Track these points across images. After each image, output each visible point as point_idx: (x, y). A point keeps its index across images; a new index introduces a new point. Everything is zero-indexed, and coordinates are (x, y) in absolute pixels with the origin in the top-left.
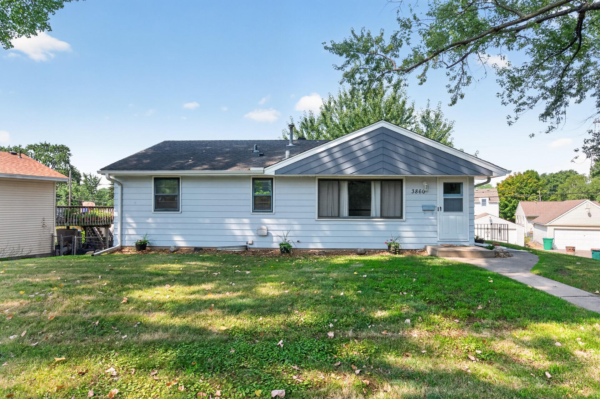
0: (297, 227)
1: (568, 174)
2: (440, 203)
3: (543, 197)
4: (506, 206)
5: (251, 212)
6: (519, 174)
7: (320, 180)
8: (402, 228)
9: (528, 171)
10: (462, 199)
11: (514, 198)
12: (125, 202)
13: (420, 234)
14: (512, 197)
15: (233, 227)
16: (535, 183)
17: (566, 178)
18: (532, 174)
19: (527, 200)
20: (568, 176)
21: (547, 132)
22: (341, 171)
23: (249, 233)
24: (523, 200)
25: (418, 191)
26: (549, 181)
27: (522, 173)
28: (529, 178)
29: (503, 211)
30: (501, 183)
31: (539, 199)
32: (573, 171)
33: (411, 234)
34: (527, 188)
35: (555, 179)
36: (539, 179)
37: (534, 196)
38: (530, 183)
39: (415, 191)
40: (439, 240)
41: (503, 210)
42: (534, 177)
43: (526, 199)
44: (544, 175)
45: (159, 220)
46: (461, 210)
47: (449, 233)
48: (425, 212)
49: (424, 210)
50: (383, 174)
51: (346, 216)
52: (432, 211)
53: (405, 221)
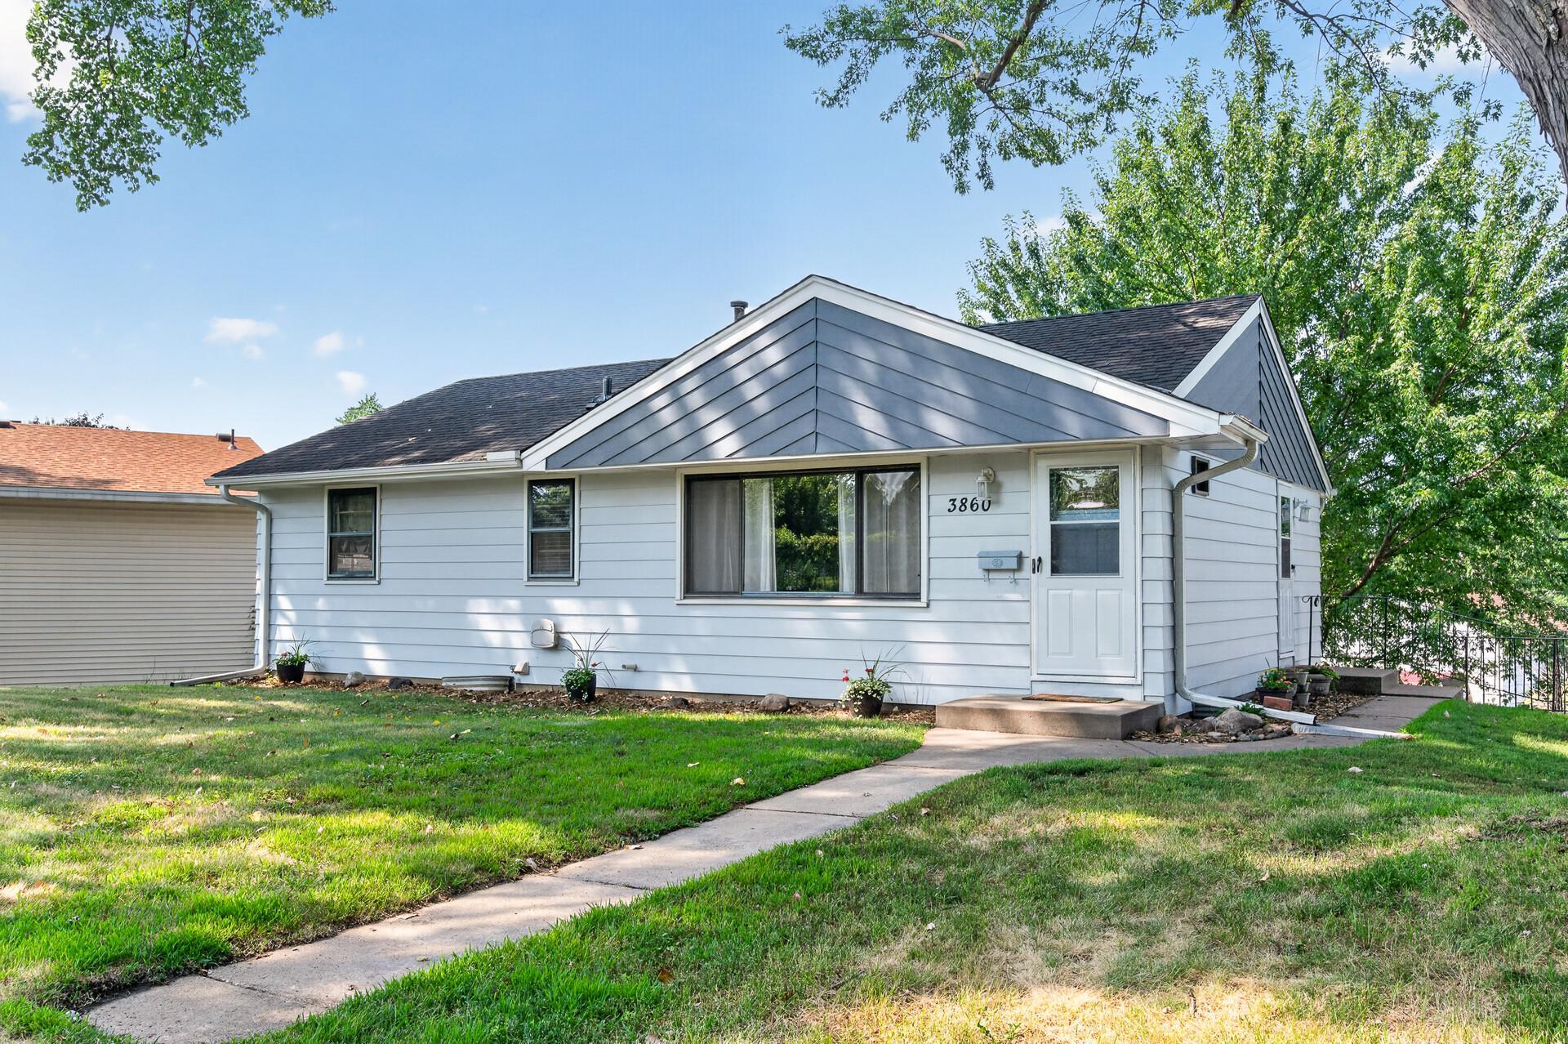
0: (631, 625)
2: (1040, 546)
5: (525, 579)
7: (690, 481)
8: (915, 633)
10: (1115, 528)
12: (278, 557)
13: (976, 655)
15: (486, 622)
22: (704, 449)
23: (520, 641)
25: (968, 505)
39: (958, 504)
40: (1035, 677)
45: (340, 603)
46: (1113, 569)
47: (1070, 653)
48: (992, 575)
49: (988, 571)
50: (814, 453)
51: (768, 589)
52: (1014, 571)
53: (928, 606)
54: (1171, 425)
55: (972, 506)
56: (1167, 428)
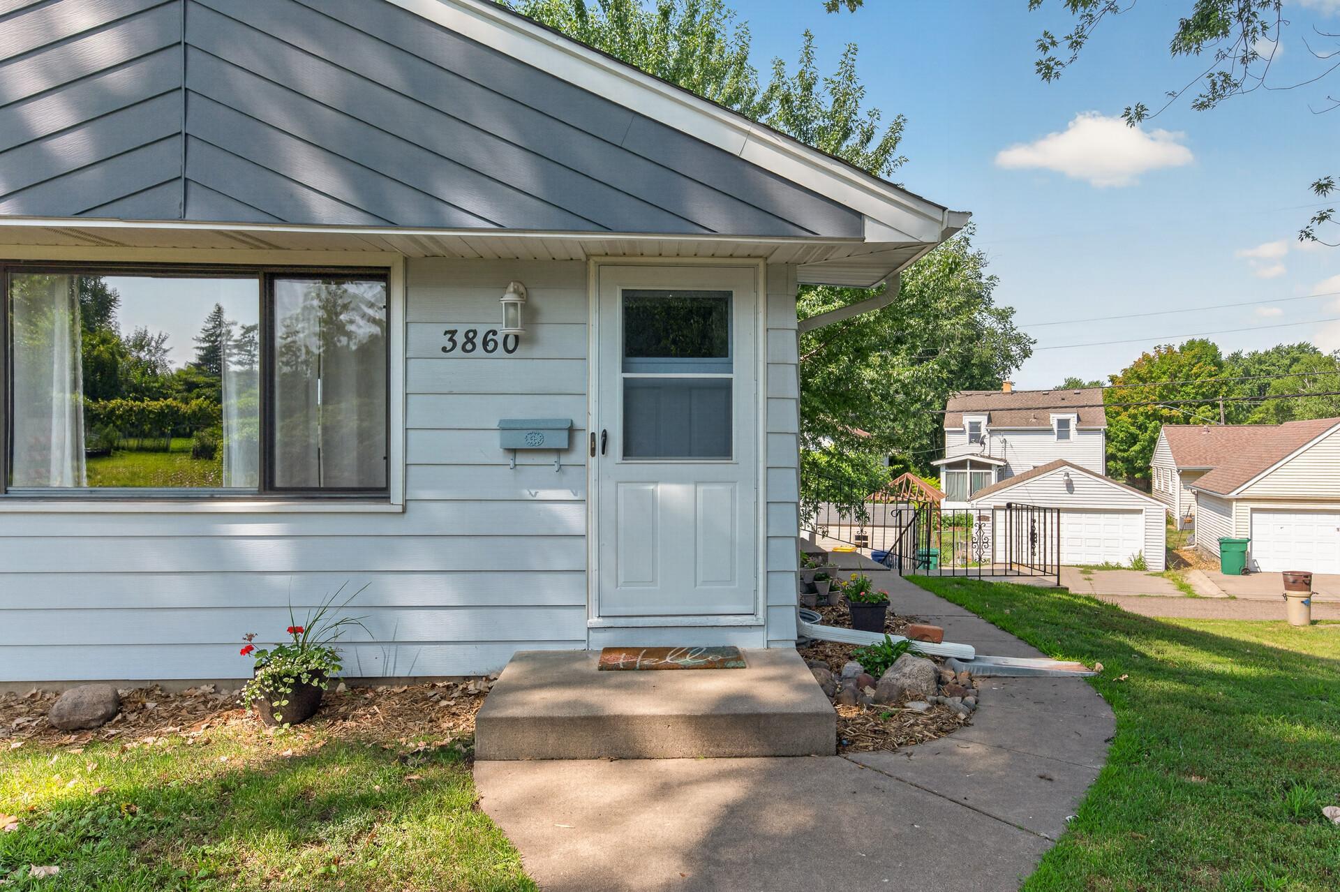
1: (1295, 354)
2: (604, 409)
3: (1230, 413)
4: (1134, 439)
6: (1169, 349)
9: (1192, 343)
10: (726, 386)
11: (1155, 416)
14: (1147, 416)
16: (1211, 376)
17: (1290, 366)
18: (1203, 352)
19: (1188, 423)
20: (1295, 360)
21: (1202, 106)
24: (1177, 423)
25: (479, 340)
26: (1247, 372)
27: (1177, 349)
28: (1195, 361)
29: (1125, 455)
30: (1120, 375)
31: (1219, 421)
32: (1307, 346)
33: (441, 591)
34: (1189, 389)
35: (1264, 367)
36: (1220, 365)
37: (1204, 412)
38: (1198, 376)
39: (461, 339)
40: (594, 621)
41: (1125, 451)
42: (1209, 360)
43: (1187, 420)
44: (1235, 358)
46: (722, 448)
47: (653, 581)
48: (521, 459)
49: (514, 451)
50: (182, 219)
51: (69, 483)
52: (558, 451)
53: (404, 512)
54: (868, 223)
55: (485, 343)
56: (860, 230)
